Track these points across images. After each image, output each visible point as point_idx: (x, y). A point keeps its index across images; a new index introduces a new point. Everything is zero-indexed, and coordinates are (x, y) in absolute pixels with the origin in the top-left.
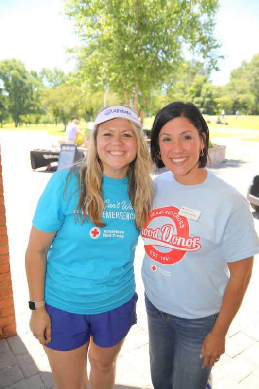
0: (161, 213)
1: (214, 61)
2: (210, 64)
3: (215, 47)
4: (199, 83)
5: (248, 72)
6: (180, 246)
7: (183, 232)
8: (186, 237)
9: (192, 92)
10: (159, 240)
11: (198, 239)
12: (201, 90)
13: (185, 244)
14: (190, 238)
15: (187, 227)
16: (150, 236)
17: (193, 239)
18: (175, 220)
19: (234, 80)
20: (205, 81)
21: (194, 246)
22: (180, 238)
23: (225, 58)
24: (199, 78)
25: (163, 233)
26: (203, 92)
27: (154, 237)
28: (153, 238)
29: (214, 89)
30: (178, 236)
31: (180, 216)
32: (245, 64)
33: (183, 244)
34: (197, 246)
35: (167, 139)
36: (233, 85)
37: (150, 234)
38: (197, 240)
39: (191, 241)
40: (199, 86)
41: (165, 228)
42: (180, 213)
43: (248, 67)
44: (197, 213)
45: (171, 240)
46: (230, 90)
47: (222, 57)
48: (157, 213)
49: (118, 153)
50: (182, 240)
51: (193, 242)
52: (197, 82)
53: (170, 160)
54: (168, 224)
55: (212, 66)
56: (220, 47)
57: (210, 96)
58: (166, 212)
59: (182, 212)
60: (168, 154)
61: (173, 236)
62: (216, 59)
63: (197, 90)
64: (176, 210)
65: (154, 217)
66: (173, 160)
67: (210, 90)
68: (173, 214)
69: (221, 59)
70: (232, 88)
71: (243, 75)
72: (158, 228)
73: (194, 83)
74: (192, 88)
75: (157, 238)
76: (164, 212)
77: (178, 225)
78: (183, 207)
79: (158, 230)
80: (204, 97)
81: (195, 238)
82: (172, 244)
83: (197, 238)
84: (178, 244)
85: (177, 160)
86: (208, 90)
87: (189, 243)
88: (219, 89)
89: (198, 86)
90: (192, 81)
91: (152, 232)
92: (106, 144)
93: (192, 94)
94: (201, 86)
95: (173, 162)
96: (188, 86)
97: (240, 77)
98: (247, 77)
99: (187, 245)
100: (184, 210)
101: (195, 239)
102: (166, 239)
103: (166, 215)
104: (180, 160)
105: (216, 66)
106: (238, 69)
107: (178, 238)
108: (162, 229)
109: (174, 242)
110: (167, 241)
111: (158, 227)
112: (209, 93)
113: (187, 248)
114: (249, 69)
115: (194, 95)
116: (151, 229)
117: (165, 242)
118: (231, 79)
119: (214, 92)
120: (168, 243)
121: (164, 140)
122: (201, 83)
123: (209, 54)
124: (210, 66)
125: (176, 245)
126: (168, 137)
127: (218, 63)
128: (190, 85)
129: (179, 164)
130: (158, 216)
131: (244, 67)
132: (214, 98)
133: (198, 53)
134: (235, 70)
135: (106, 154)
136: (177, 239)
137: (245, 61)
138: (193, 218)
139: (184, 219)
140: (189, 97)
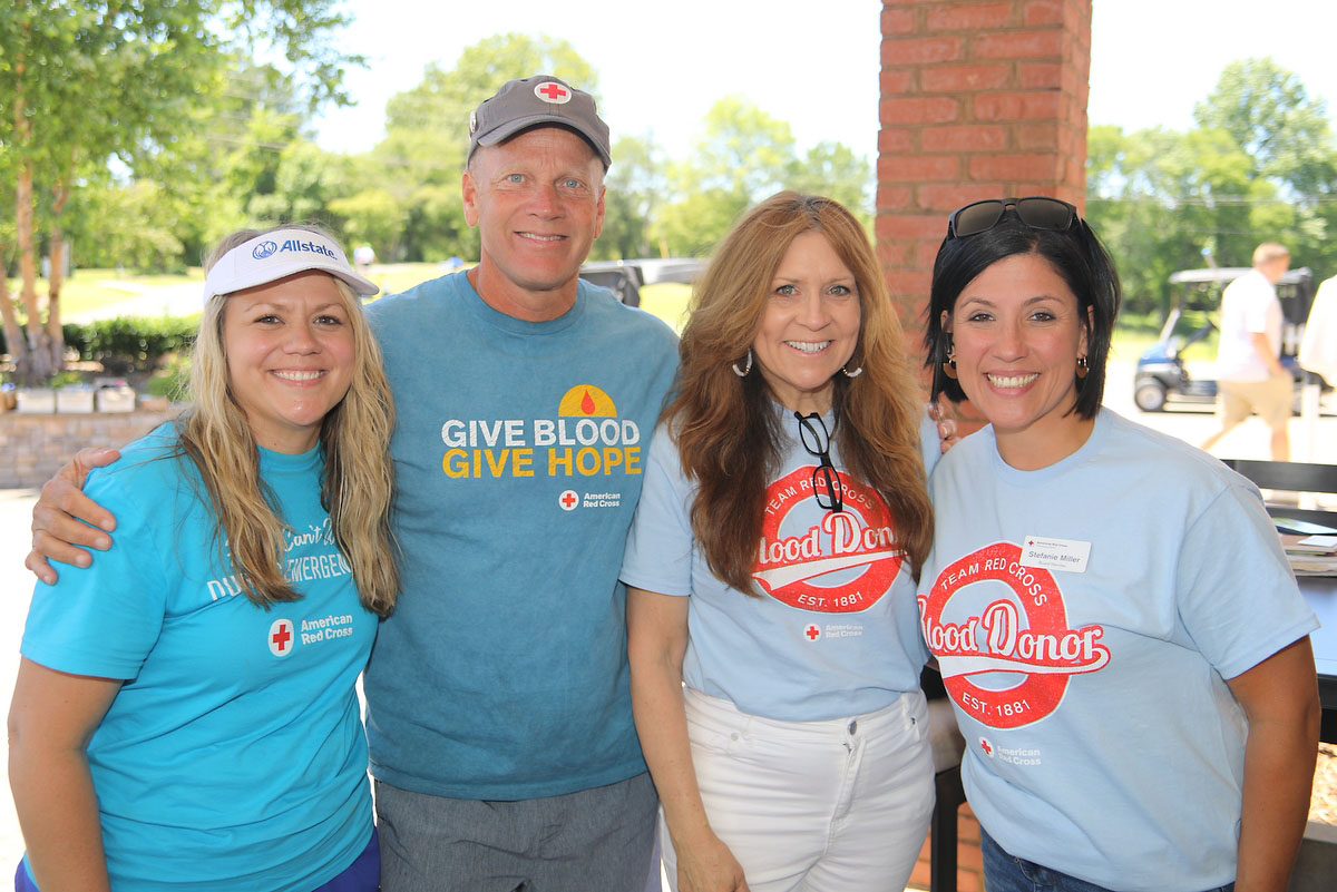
0: (974, 569)
1: (332, 73)
2: (316, 80)
3: (329, 23)
4: (265, 141)
5: (451, 108)
6: (1047, 661)
7: (1048, 617)
8: (1059, 630)
9: (242, 174)
10: (982, 655)
11: (1098, 633)
12: (277, 167)
13: (1058, 653)
14: (1072, 632)
15: (1056, 599)
16: (953, 648)
17: (1081, 636)
18: (1016, 585)
19: (403, 135)
20: (289, 134)
21: (1088, 656)
22: (1041, 638)
23: (367, 62)
24: (265, 124)
25: (990, 629)
26: (287, 177)
27: (966, 648)
28: (964, 653)
29: (328, 163)
30: (1035, 632)
31: (1030, 570)
32: (435, 76)
33: (1053, 655)
34: (1097, 656)
35: (979, 315)
36: (400, 150)
37: (953, 643)
38: (1094, 637)
39: (1077, 642)
40: (269, 154)
41: (993, 614)
42: (1026, 560)
43: (449, 88)
44: (1080, 549)
45: (1017, 646)
46: (390, 170)
47: (360, 59)
48: (963, 573)
49: (306, 376)
50: (1047, 642)
51: (1082, 645)
52: (259, 136)
53: (984, 379)
54: (1000, 602)
55: (324, 90)
56: (345, 24)
57: (313, 191)
58: (988, 566)
59: (1032, 554)
60: (981, 360)
61: (1019, 636)
62: (339, 66)
63: (260, 168)
64: (1011, 552)
65: (956, 586)
66: (994, 379)
67: (317, 169)
68: (1007, 567)
69: (356, 66)
70: (394, 161)
71: (433, 118)
72: (971, 619)
73: (248, 142)
74: (237, 160)
75: (975, 649)
76: (982, 564)
77: (1027, 600)
78: (1029, 539)
79: (973, 623)
80: (291, 197)
81: (1086, 630)
82: (1024, 660)
83: (1093, 629)
84: (1040, 656)
85: (1006, 379)
86: (304, 168)
87: (1071, 649)
88: (346, 164)
89: (262, 150)
90: (239, 134)
91: (956, 634)
92: (263, 348)
93: (243, 184)
94: (276, 154)
95: (992, 387)
96: (221, 152)
97: (421, 123)
98: (450, 124)
99: (1066, 655)
100: (1034, 548)
101: (1088, 635)
102: (1001, 648)
103: (991, 575)
104: (1014, 382)
105: (339, 89)
106: (413, 94)
107: (1036, 640)
108: (985, 619)
109: (1027, 651)
110: (1006, 652)
111: (972, 615)
112: (310, 179)
113: (1068, 663)
114: (451, 96)
115: (250, 185)
116: (953, 625)
117: (1001, 656)
118: (390, 127)
119: (330, 179)
120: (1009, 658)
121: (973, 319)
122: (274, 141)
123: (309, 47)
124: (317, 88)
125: (1033, 661)
126: (985, 310)
127: (345, 78)
128: (231, 150)
129: (1013, 393)
130: (966, 581)
131: (434, 89)
132: (332, 198)
133: (268, 40)
134: (400, 95)
135: (264, 377)
136: (1031, 643)
137: (433, 64)
138: (1070, 567)
139: (1042, 576)
140: (230, 192)
